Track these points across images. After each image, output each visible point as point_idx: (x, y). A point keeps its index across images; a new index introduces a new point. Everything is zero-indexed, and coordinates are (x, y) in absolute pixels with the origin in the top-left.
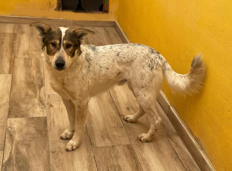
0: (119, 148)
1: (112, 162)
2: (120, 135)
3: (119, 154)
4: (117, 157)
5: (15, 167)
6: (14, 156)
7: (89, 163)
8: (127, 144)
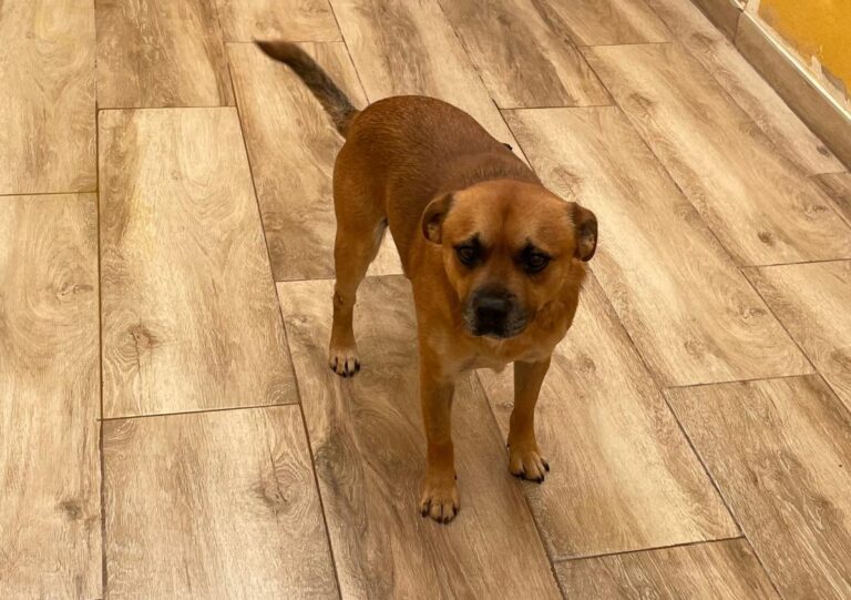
0: (770, 391)
1: (758, 441)
2: (760, 341)
3: (778, 412)
4: (772, 424)
5: (365, 464)
6: (350, 426)
7: (665, 448)
8: (798, 372)
